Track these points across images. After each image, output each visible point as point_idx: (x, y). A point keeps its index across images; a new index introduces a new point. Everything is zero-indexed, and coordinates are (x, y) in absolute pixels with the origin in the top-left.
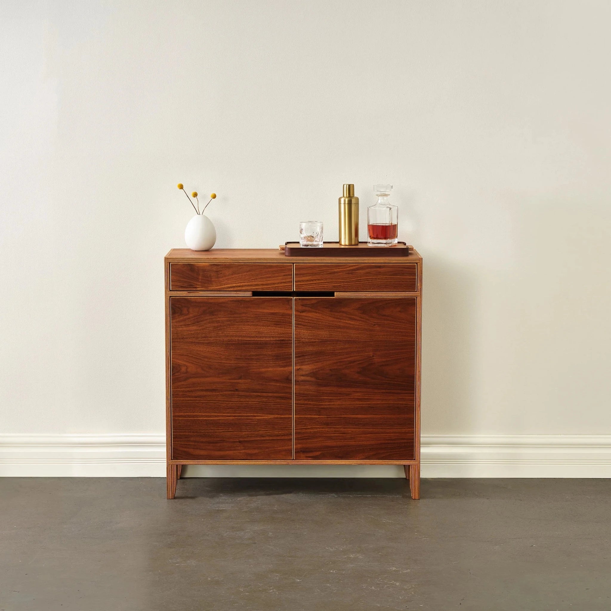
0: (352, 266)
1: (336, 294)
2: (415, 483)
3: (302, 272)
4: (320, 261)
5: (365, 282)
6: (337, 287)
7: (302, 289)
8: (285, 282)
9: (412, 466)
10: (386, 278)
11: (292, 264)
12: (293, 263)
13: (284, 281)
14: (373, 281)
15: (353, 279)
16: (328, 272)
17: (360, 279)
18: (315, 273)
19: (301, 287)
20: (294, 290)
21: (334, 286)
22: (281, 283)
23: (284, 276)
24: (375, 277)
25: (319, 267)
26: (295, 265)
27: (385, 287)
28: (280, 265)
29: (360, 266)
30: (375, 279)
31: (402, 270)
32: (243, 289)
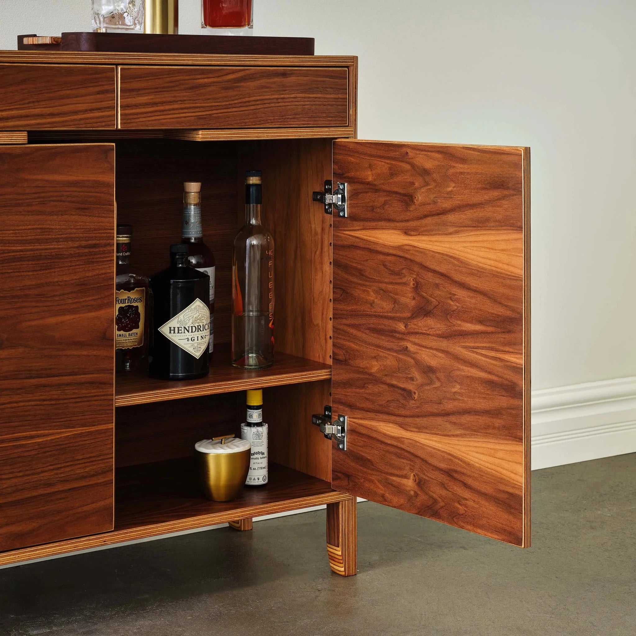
0: (234, 72)
1: (202, 134)
2: (348, 541)
3: (136, 85)
4: (170, 60)
5: (258, 107)
6: (205, 118)
7: (134, 124)
8: (99, 109)
9: (342, 505)
10: (296, 98)
11: (114, 66)
12: (117, 65)
13: (98, 105)
14: (273, 105)
15: (236, 101)
16: (187, 86)
17: (249, 102)
18: (164, 87)
19: (133, 121)
20: (119, 127)
21: (199, 118)
22: (92, 110)
23: (98, 93)
24: (276, 96)
25: (171, 73)
26: (121, 69)
27: (294, 118)
28: (89, 68)
29: (247, 72)
30: (275, 101)
31: (323, 81)
32: (8, 127)
